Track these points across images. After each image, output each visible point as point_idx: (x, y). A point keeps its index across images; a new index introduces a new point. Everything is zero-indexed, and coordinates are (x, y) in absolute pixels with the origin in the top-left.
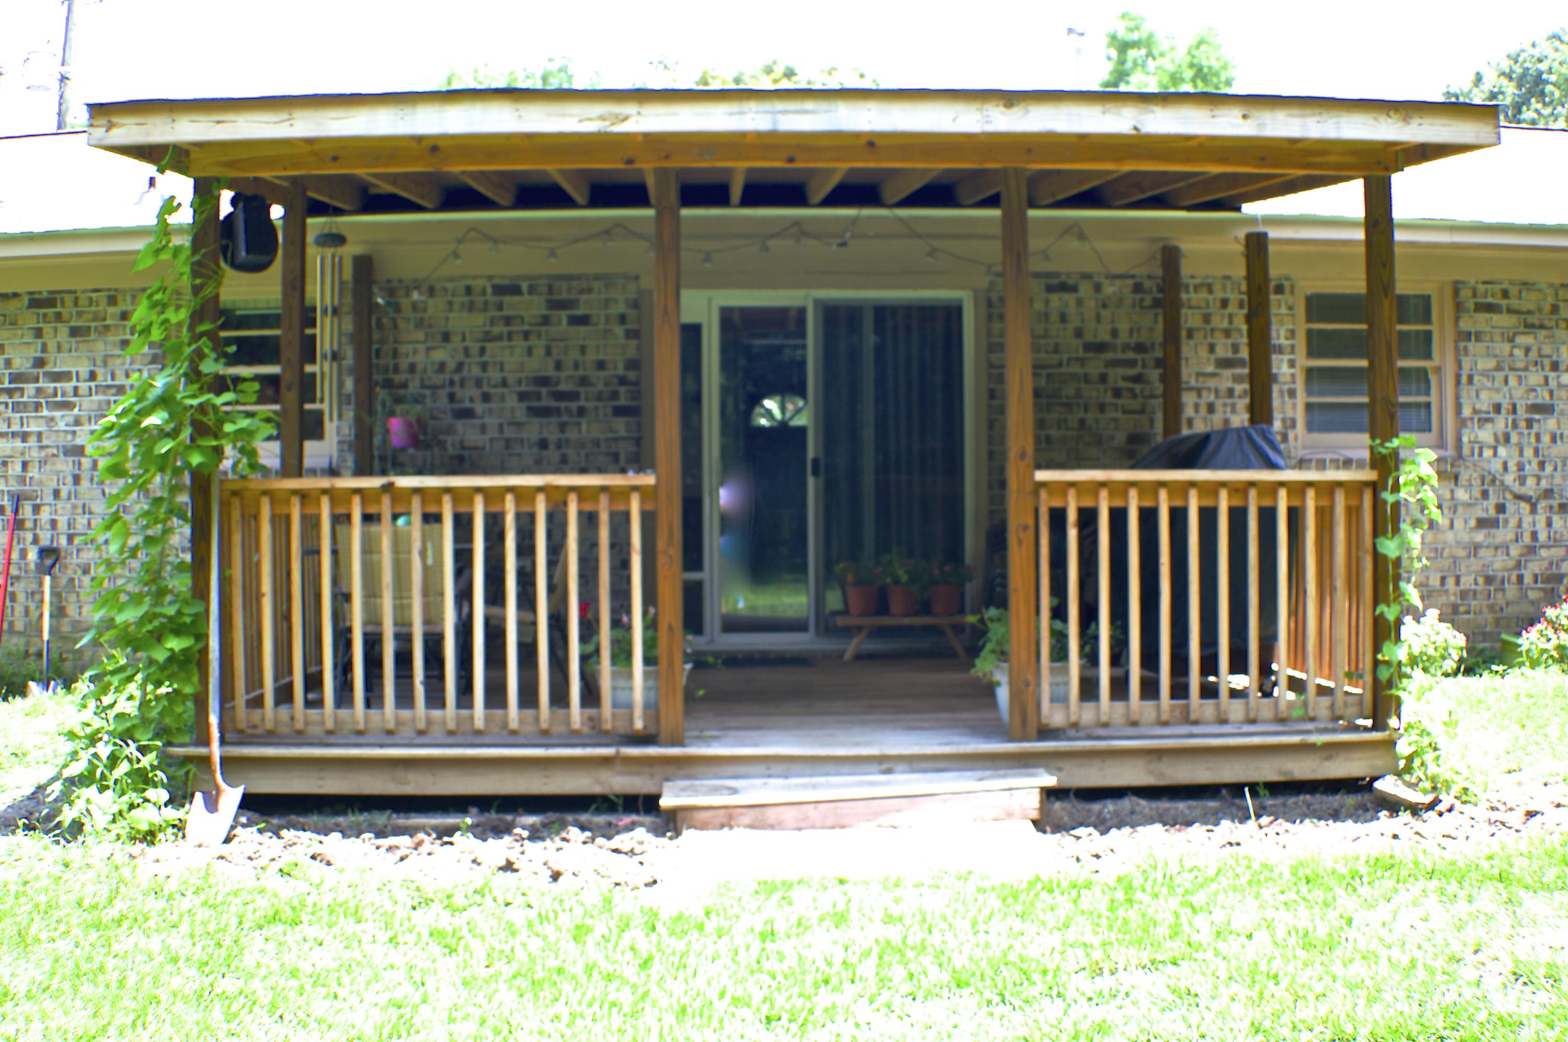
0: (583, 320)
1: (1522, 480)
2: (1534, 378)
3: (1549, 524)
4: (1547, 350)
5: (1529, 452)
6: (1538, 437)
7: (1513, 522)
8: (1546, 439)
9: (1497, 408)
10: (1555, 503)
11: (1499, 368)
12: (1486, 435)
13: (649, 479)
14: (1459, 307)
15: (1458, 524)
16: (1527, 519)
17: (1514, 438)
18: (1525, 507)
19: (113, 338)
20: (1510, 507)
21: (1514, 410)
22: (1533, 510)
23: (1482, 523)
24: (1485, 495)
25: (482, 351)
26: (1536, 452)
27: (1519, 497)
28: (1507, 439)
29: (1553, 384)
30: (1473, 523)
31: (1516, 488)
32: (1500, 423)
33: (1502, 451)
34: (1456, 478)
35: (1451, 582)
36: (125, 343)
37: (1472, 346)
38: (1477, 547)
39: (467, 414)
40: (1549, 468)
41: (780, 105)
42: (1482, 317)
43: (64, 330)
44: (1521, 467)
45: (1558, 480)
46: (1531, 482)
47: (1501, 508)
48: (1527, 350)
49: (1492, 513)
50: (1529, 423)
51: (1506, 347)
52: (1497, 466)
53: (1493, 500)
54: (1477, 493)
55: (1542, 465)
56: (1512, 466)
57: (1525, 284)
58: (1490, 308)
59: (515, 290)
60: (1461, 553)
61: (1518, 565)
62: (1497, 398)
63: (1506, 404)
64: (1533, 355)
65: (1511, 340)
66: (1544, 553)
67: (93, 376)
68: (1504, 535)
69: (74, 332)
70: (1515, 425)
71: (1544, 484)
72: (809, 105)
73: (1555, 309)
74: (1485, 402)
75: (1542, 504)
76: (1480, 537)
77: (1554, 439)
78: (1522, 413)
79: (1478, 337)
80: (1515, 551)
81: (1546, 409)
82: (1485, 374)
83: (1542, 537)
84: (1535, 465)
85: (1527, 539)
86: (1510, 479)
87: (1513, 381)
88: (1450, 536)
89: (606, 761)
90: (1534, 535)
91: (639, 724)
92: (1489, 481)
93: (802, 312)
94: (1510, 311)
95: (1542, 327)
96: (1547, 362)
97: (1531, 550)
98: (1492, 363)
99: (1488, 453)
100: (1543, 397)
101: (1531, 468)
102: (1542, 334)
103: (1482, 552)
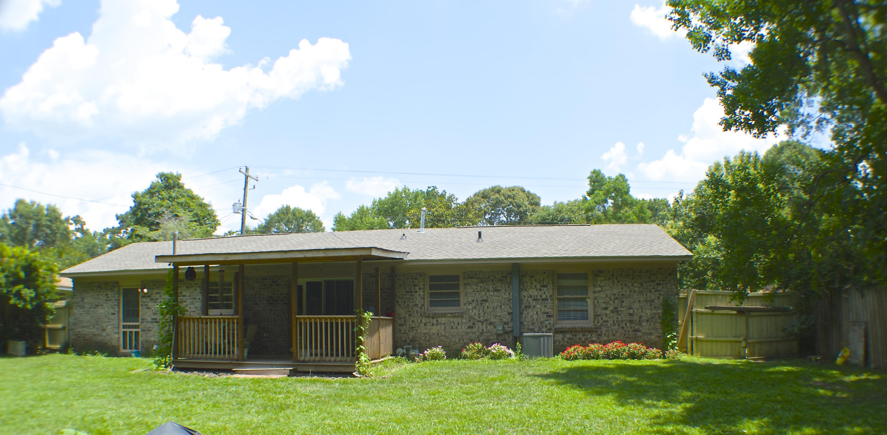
0: (278, 285)
1: (480, 317)
2: (483, 293)
3: (486, 327)
4: (486, 287)
5: (481, 311)
6: (484, 307)
7: (477, 327)
8: (486, 308)
9: (473, 301)
10: (488, 323)
11: (474, 291)
12: (470, 307)
13: (237, 317)
14: (464, 278)
15: (463, 328)
16: (481, 327)
17: (477, 308)
18: (480, 324)
19: (194, 288)
20: (476, 324)
21: (477, 301)
22: (482, 324)
23: (469, 327)
24: (470, 321)
25: (260, 291)
26: (483, 311)
27: (478, 321)
28: (475, 308)
29: (488, 295)
30: (467, 327)
31: (478, 319)
32: (474, 304)
33: (474, 311)
34: (462, 317)
35: (461, 341)
36: (196, 290)
37: (467, 287)
38: (468, 333)
39: (256, 304)
40: (486, 315)
41: (251, 255)
42: (469, 280)
43: (185, 287)
44: (479, 314)
45: (489, 317)
46: (482, 318)
47: (474, 324)
48: (481, 287)
49: (472, 325)
50: (481, 304)
51: (476, 287)
52: (473, 314)
53: (472, 322)
54: (468, 320)
55: (485, 314)
56: (477, 314)
57: (481, 272)
58: (472, 278)
59: (266, 279)
60: (464, 334)
61: (479, 337)
62: (473, 298)
63: (475, 300)
64: (483, 288)
65: (477, 285)
66: (485, 334)
67: (190, 296)
68: (475, 330)
69: (187, 287)
70: (478, 304)
71: (485, 318)
72: (255, 254)
73: (489, 277)
74: (470, 299)
75: (484, 323)
76: (469, 330)
77: (488, 308)
78: (479, 302)
79: (469, 284)
80: (477, 334)
81: (486, 301)
82: (470, 293)
83: (485, 330)
84: (483, 314)
85: (481, 331)
86: (476, 317)
87: (477, 294)
88: (461, 330)
89: (230, 363)
90: (483, 330)
91: (236, 358)
92: (471, 318)
93: (321, 282)
94: (477, 278)
95: (485, 282)
96: (486, 290)
97: (482, 333)
98: (472, 290)
99: (471, 311)
100: (485, 298)
101: (482, 314)
102: (485, 283)
103: (469, 334)
